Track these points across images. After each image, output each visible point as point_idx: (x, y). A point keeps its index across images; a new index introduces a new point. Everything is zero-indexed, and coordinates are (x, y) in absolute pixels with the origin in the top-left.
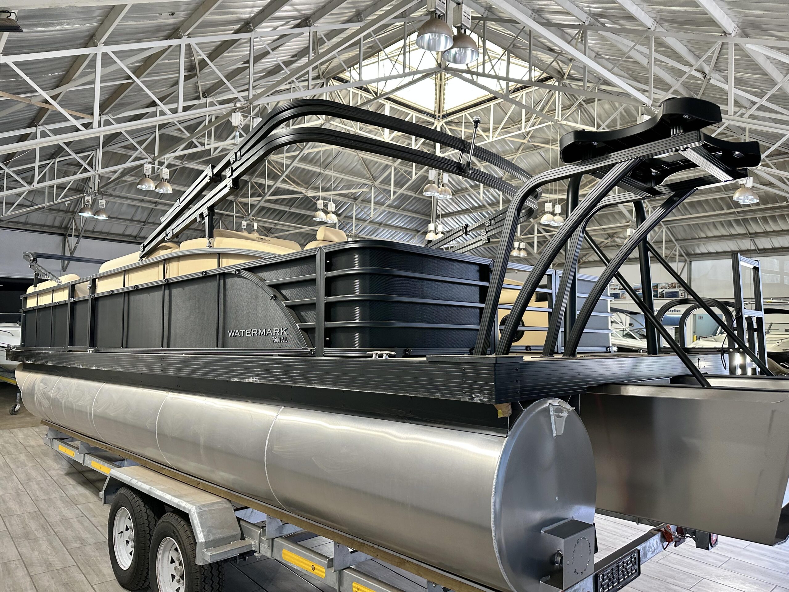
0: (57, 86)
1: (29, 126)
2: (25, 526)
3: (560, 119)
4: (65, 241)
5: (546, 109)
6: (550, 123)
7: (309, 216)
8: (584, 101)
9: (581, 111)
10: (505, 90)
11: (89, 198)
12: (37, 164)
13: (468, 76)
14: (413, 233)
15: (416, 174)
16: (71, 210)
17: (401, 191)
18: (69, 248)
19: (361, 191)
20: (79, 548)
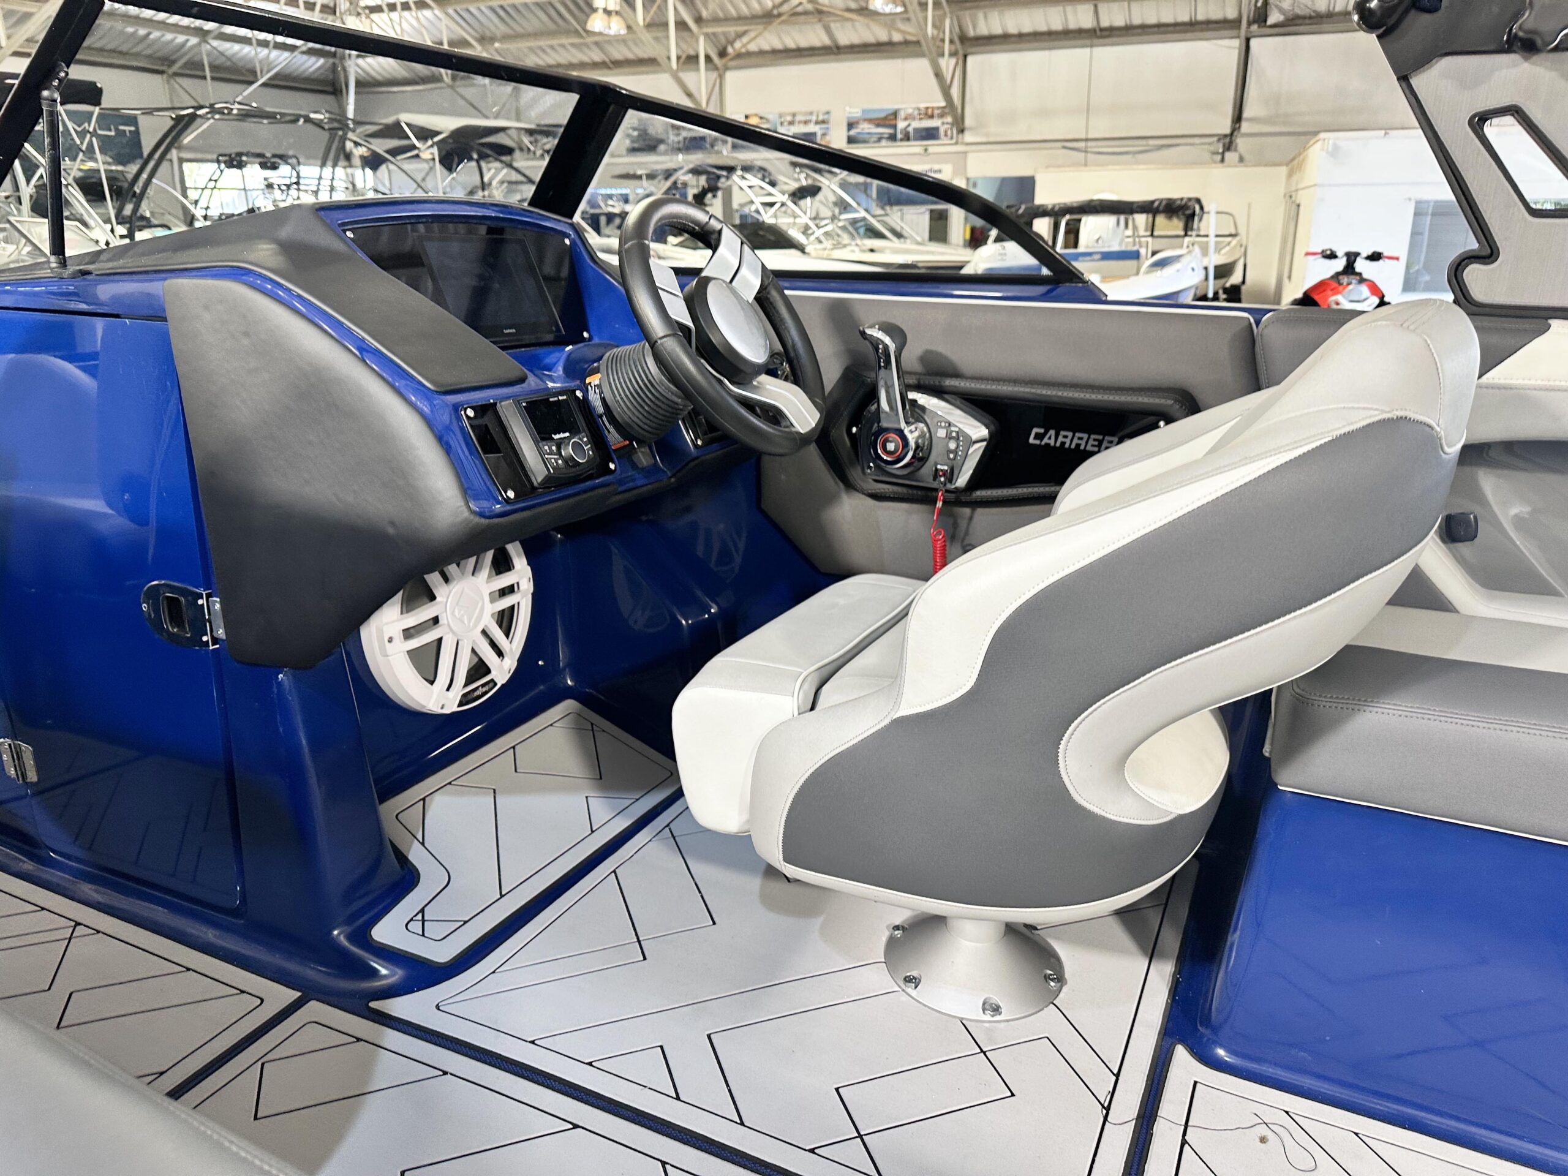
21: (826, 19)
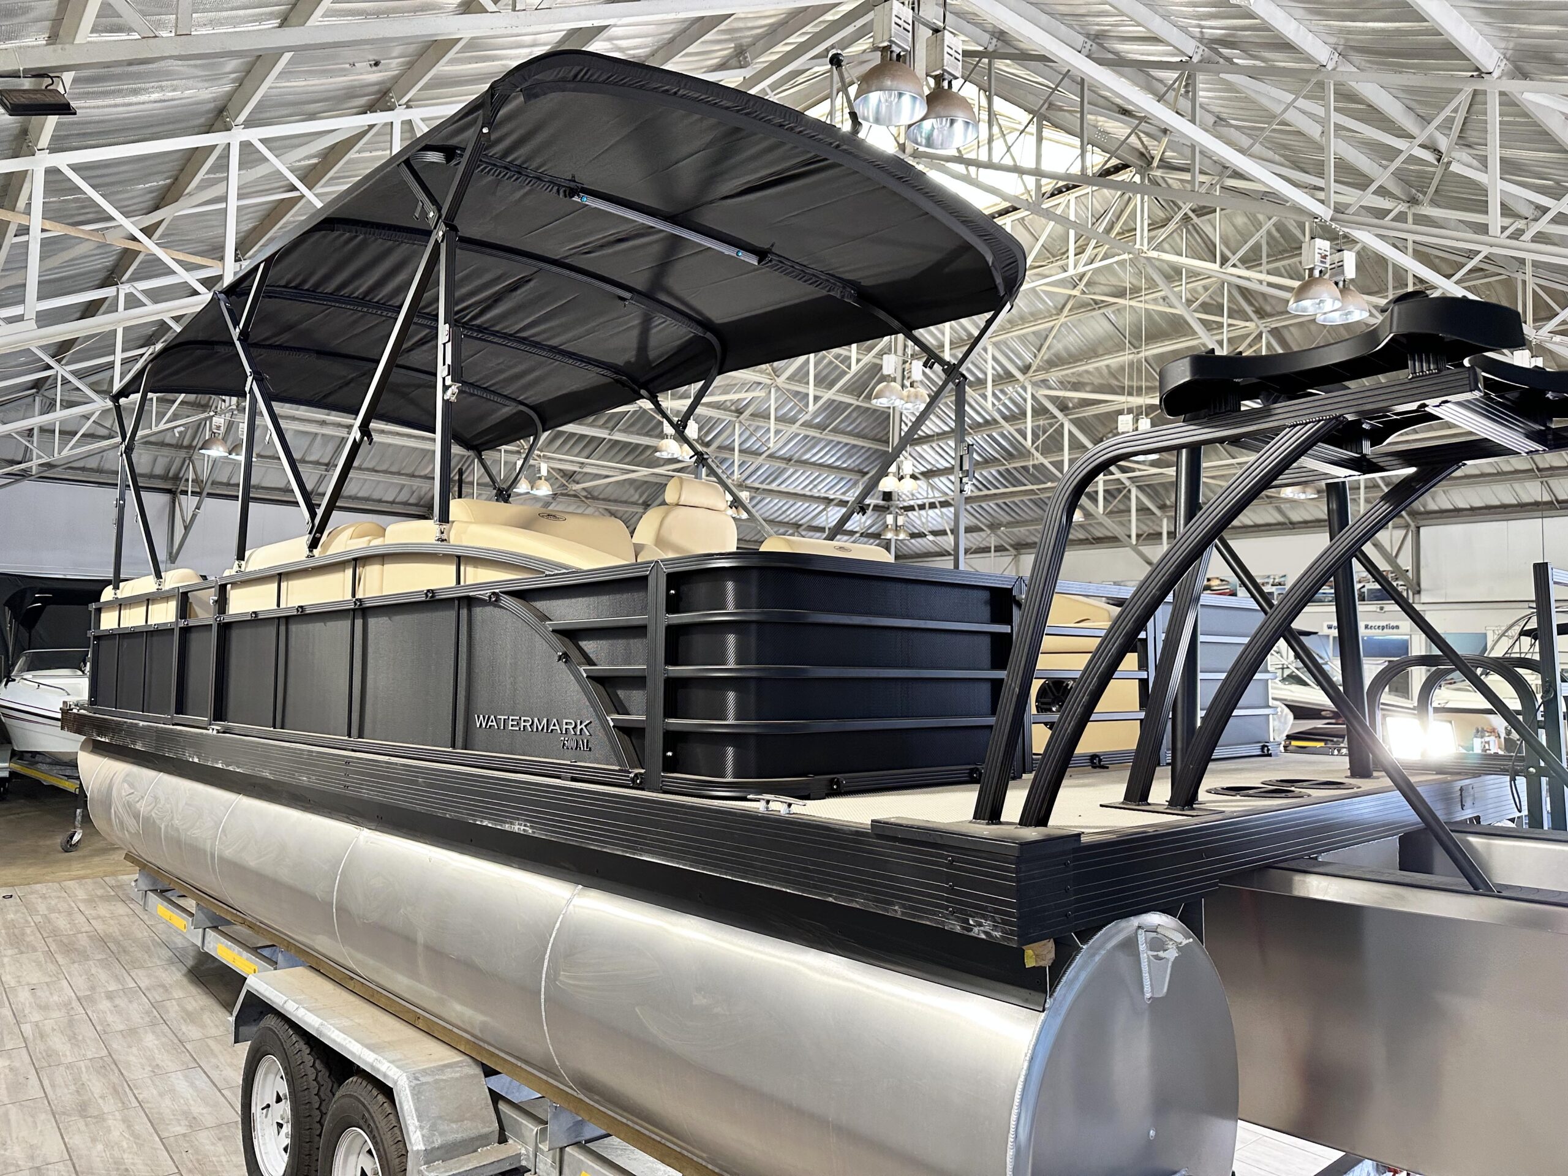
0: (157, 208)
1: (102, 286)
2: (81, 1088)
3: (1145, 248)
4: (174, 503)
5: (1117, 229)
6: (1126, 256)
7: (648, 447)
8: (1193, 211)
9: (1188, 231)
10: (1033, 193)
11: (218, 421)
12: (119, 356)
13: (960, 168)
14: (855, 477)
15: (858, 361)
16: (186, 443)
17: (828, 395)
18: (183, 517)
19: (749, 396)
20: (184, 1135)
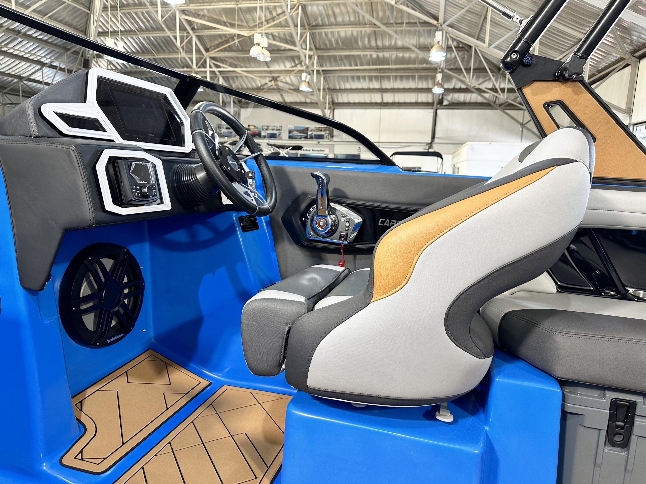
21: (282, 92)
